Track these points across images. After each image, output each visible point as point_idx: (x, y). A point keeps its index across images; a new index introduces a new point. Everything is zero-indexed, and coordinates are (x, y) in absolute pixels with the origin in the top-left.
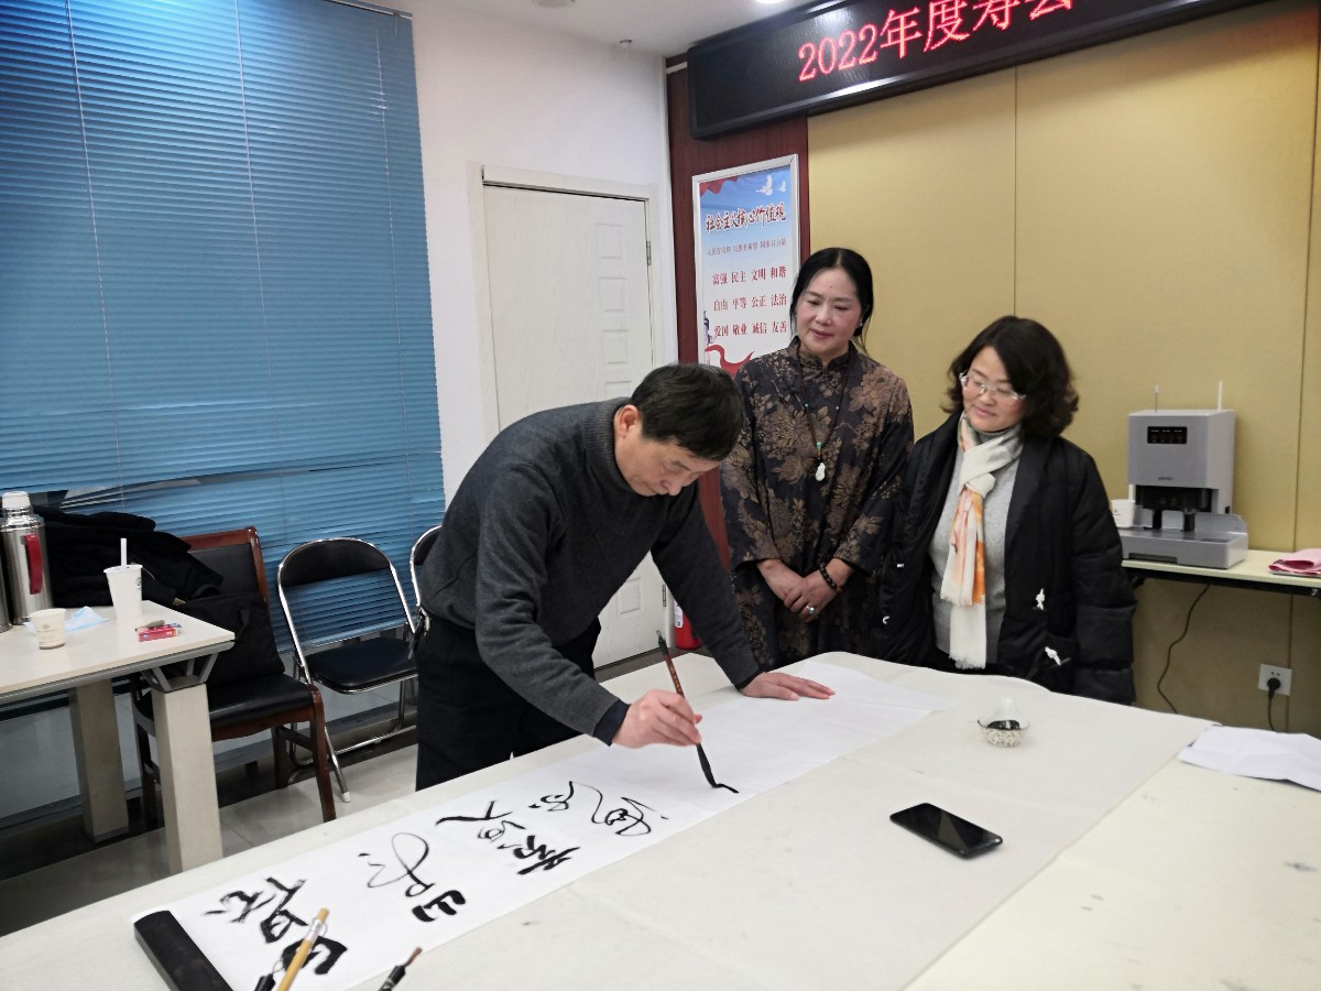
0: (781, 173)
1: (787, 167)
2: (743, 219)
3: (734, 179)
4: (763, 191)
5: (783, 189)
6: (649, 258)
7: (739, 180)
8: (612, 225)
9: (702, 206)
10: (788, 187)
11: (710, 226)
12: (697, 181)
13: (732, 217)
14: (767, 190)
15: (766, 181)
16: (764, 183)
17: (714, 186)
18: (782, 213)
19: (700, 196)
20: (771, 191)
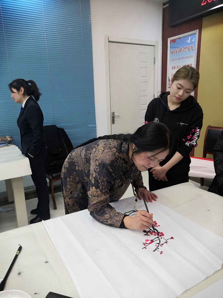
0: (193, 36)
1: (195, 34)
2: (181, 50)
3: (179, 38)
5: (193, 41)
6: (154, 62)
7: (181, 39)
8: (145, 53)
9: (170, 47)
10: (195, 40)
11: (172, 53)
12: (169, 40)
13: (178, 50)
14: (189, 41)
15: (189, 38)
16: (188, 39)
17: (174, 41)
18: (192, 48)
19: (170, 44)
20: (190, 42)
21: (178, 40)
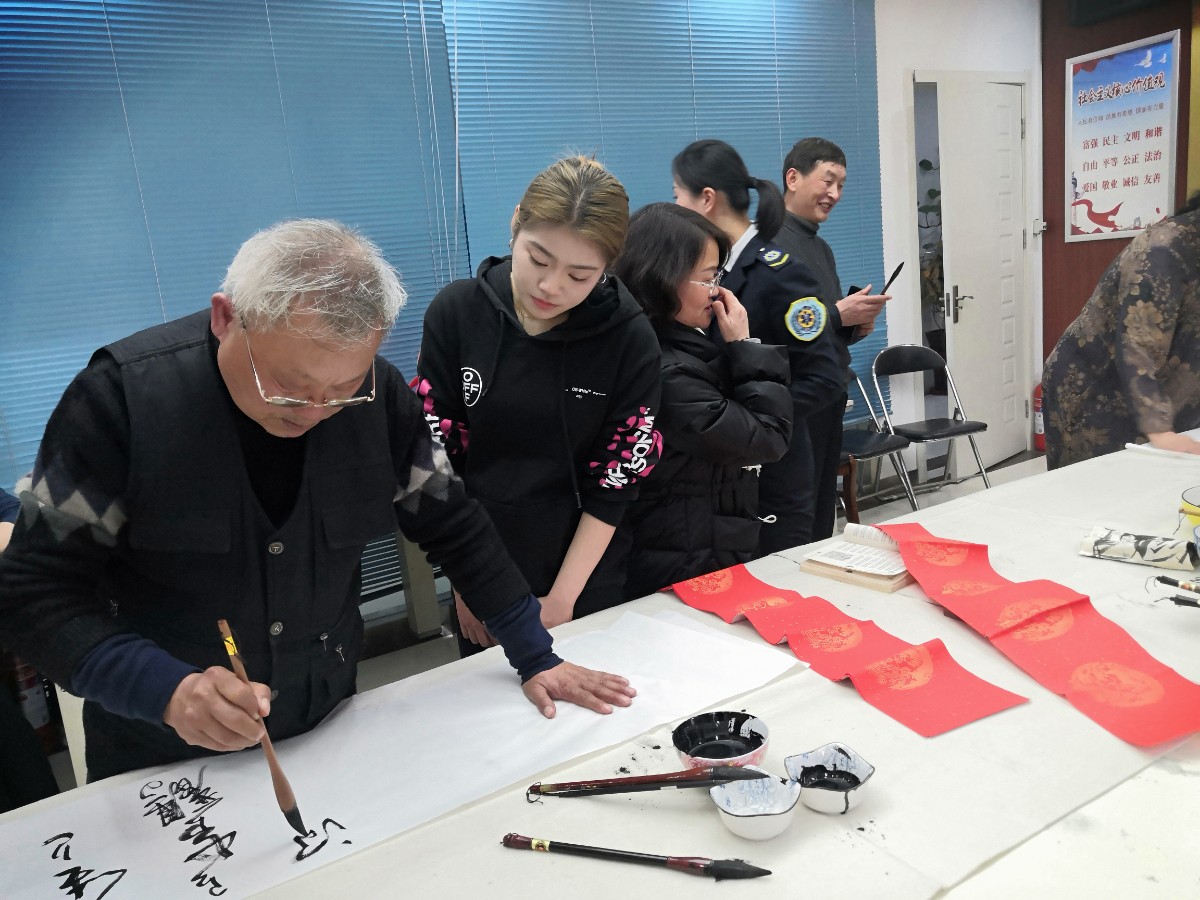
0: (1161, 48)
1: (1170, 41)
2: (1118, 91)
3: (1111, 58)
4: (1141, 64)
5: (1164, 60)
6: (1023, 132)
7: (1116, 58)
9: (1075, 83)
10: (1169, 59)
11: (1082, 101)
12: (1070, 64)
13: (1106, 90)
14: (1147, 63)
15: (1146, 55)
16: (1144, 57)
18: (1161, 82)
19: (1074, 74)
20: (1150, 64)
21: (1104, 62)
